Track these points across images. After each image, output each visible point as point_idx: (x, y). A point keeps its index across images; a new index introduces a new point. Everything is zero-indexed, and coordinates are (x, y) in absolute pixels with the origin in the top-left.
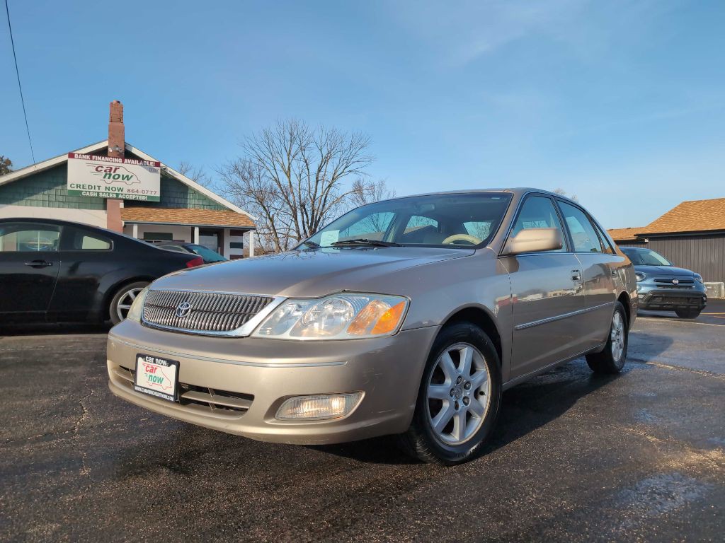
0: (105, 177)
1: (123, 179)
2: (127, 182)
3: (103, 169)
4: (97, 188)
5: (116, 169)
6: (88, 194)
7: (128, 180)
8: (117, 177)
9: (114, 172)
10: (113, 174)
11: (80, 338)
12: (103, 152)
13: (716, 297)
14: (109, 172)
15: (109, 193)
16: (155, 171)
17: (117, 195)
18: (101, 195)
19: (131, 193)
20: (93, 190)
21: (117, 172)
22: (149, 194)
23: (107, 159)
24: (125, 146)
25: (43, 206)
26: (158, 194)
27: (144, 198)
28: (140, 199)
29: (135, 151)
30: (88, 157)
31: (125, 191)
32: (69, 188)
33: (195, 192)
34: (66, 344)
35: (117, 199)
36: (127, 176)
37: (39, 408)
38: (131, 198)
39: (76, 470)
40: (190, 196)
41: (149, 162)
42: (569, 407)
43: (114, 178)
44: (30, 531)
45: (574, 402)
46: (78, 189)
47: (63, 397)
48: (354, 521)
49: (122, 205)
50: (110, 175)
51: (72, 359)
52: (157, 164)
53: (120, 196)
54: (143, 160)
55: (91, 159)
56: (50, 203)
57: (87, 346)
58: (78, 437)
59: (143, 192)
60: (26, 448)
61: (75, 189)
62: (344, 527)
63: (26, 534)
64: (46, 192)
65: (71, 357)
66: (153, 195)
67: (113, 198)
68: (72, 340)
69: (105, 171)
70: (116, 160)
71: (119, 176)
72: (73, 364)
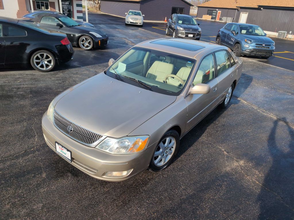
11: (21, 74)
13: (282, 38)
34: (16, 79)
37: (18, 133)
39: (41, 173)
42: (203, 132)
44: (34, 207)
45: (206, 129)
47: (25, 124)
48: (129, 201)
51: (21, 93)
57: (25, 81)
58: (37, 153)
60: (21, 160)
62: (126, 204)
63: (33, 209)
65: (21, 91)
68: (18, 76)
72: (23, 97)
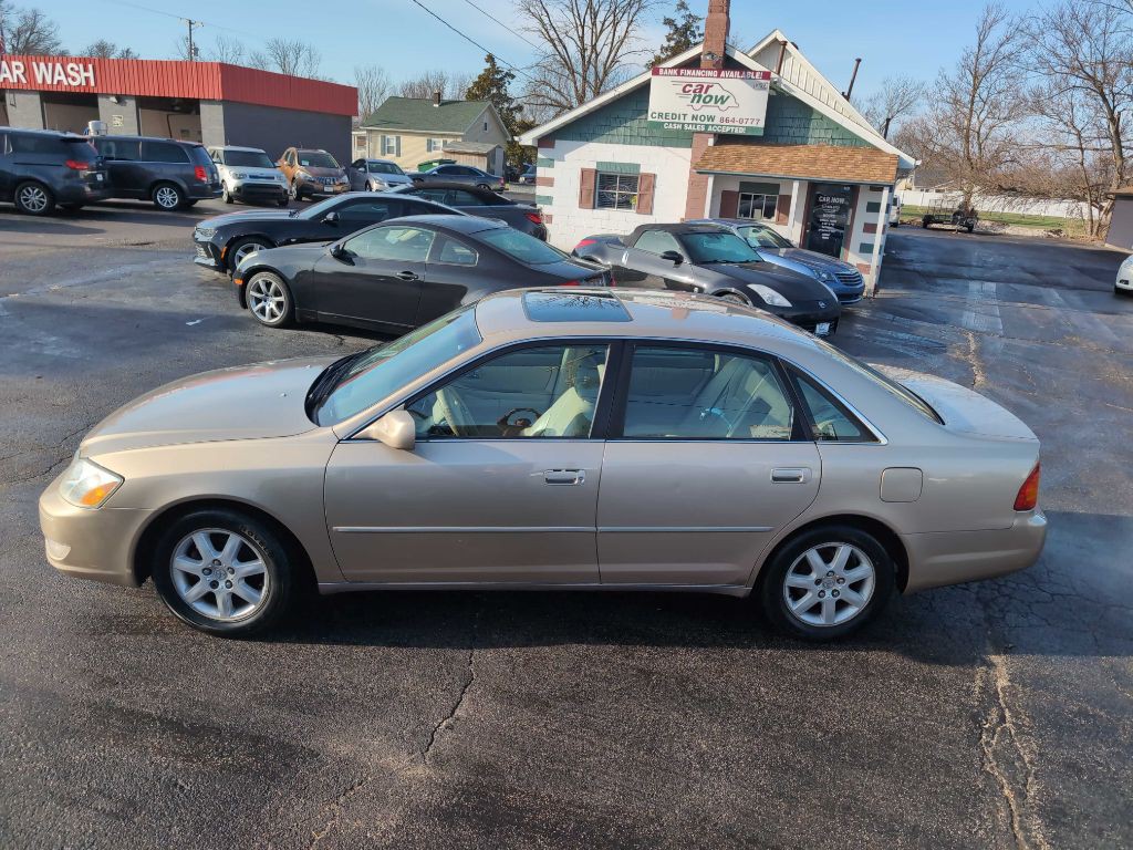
0: (692, 102)
1: (716, 102)
2: (722, 107)
3: (694, 88)
4: (682, 117)
5: (708, 87)
6: (670, 127)
7: (723, 103)
8: (708, 99)
9: (706, 92)
10: (704, 96)
12: (694, 64)
14: (700, 93)
15: (696, 125)
16: (762, 87)
17: (707, 126)
18: (686, 127)
19: (724, 123)
20: (677, 120)
21: (710, 92)
22: (749, 125)
23: (699, 73)
24: (725, 49)
25: (624, 143)
26: (762, 124)
27: (741, 131)
28: (736, 132)
29: (738, 57)
30: (675, 71)
31: (717, 121)
32: (650, 119)
33: (823, 117)
35: (705, 132)
36: (722, 97)
38: (725, 130)
40: (813, 124)
41: (755, 72)
43: (704, 101)
46: (660, 120)
49: (711, 142)
50: (700, 96)
52: (766, 76)
53: (710, 129)
54: (747, 69)
55: (679, 74)
56: (631, 140)
59: (741, 121)
61: (656, 120)
64: (628, 124)
66: (754, 125)
67: (701, 132)
69: (694, 91)
70: (710, 73)
71: (711, 97)
